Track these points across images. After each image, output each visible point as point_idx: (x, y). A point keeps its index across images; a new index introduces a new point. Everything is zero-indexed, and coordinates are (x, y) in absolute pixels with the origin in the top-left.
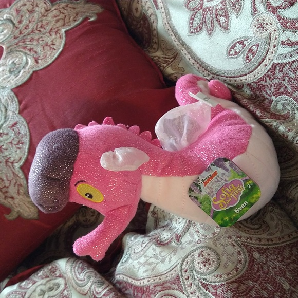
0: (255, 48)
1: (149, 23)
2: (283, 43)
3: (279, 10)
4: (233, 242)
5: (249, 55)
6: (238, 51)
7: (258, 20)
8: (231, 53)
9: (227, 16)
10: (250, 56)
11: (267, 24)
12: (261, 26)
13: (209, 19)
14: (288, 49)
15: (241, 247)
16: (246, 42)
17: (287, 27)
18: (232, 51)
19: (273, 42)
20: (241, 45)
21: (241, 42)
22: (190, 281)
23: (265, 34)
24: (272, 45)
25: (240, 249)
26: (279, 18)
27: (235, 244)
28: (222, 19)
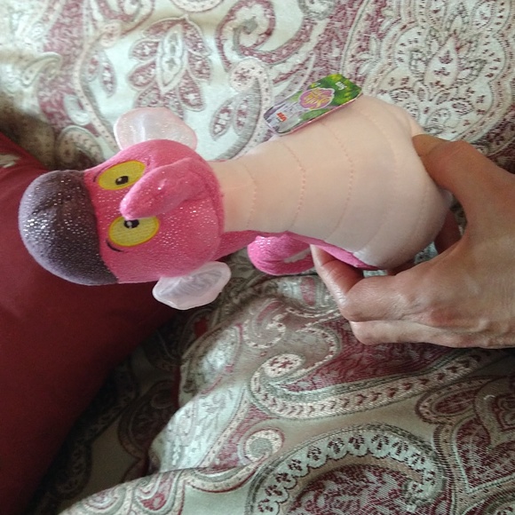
0: (244, 107)
1: (90, 160)
2: (276, 82)
3: (256, 48)
4: (310, 329)
5: (240, 119)
6: (224, 123)
7: (236, 73)
8: (216, 131)
9: (196, 90)
10: (242, 119)
11: (248, 71)
12: (243, 77)
13: (173, 106)
14: (284, 85)
15: (322, 328)
16: (231, 107)
17: (273, 61)
18: (217, 129)
19: (263, 86)
20: (226, 114)
21: (225, 110)
22: (271, 397)
23: (250, 83)
24: (263, 90)
25: (322, 332)
26: (260, 57)
27: (314, 330)
28: (191, 97)
